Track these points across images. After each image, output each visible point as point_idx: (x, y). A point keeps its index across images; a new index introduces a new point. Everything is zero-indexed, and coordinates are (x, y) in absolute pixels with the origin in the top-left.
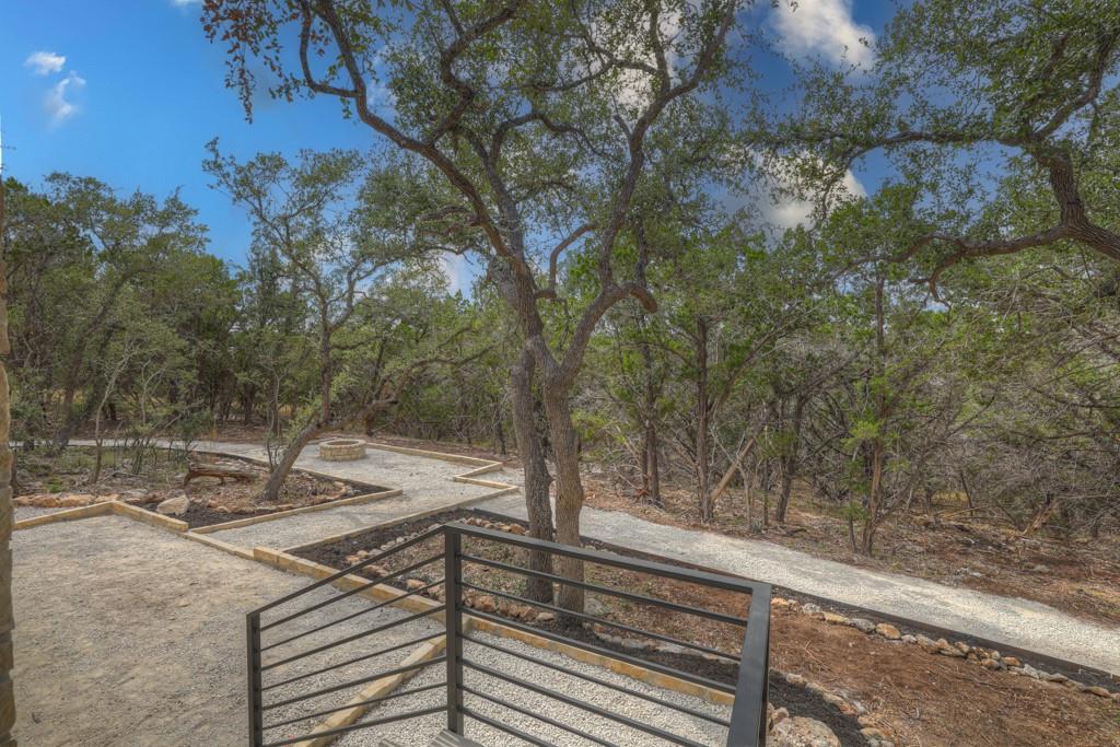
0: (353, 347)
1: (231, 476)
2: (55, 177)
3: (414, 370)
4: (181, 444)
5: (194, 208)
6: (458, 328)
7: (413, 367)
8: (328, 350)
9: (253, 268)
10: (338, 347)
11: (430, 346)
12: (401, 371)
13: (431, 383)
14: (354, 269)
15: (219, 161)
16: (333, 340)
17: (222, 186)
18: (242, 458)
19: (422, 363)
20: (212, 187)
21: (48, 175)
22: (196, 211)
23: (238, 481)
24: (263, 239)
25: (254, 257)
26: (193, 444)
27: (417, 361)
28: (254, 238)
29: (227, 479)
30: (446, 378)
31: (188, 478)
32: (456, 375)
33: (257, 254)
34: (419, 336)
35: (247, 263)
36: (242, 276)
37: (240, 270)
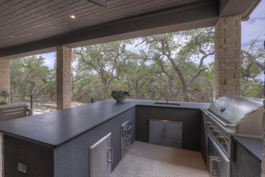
0: (77, 85)
1: (55, 108)
3: (88, 89)
6: (96, 81)
7: (88, 88)
8: (73, 85)
9: (54, 69)
10: (75, 85)
11: (91, 84)
12: (86, 89)
13: (91, 92)
14: (78, 71)
16: (74, 83)
19: (89, 87)
22: (45, 59)
25: (55, 66)
27: (88, 87)
29: (54, 108)
30: (94, 91)
32: (96, 90)
34: (89, 82)
35: (53, 68)
36: (51, 70)
37: (51, 69)
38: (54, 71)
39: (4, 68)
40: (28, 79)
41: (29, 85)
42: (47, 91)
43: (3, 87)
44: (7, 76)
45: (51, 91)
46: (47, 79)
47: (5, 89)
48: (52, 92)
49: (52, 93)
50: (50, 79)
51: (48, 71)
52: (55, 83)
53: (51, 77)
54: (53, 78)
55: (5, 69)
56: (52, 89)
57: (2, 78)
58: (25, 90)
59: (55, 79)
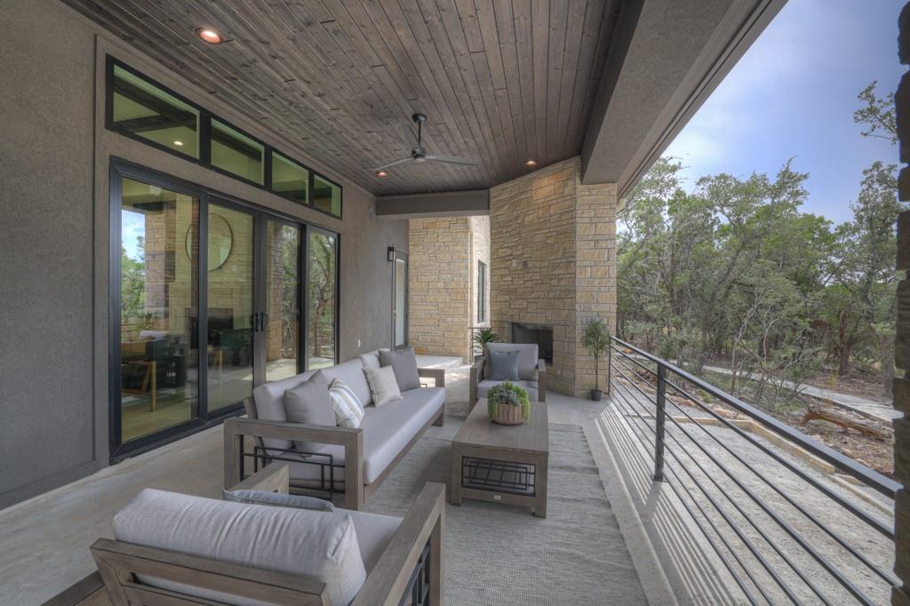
1: (855, 428)
2: (703, 180)
4: (791, 385)
5: (804, 174)
9: (860, 218)
15: (876, 104)
17: (877, 130)
18: (856, 411)
20: (866, 135)
21: (698, 181)
22: (805, 177)
23: (864, 435)
24: (876, 186)
25: (862, 206)
26: (802, 386)
28: (865, 187)
29: (850, 429)
31: (807, 418)
33: (866, 203)
35: (853, 214)
36: (844, 230)
37: (842, 224)
38: (857, 229)
39: (600, 225)
40: (732, 276)
41: (736, 298)
42: (810, 329)
43: (593, 307)
44: (608, 259)
45: (842, 330)
46: (817, 274)
47: (598, 315)
48: (847, 335)
49: (841, 336)
50: (834, 270)
51: (826, 237)
52: (860, 290)
53: (841, 264)
54: (852, 265)
55: (601, 227)
56: (845, 316)
57: (591, 267)
58: (721, 318)
59: (862, 270)
